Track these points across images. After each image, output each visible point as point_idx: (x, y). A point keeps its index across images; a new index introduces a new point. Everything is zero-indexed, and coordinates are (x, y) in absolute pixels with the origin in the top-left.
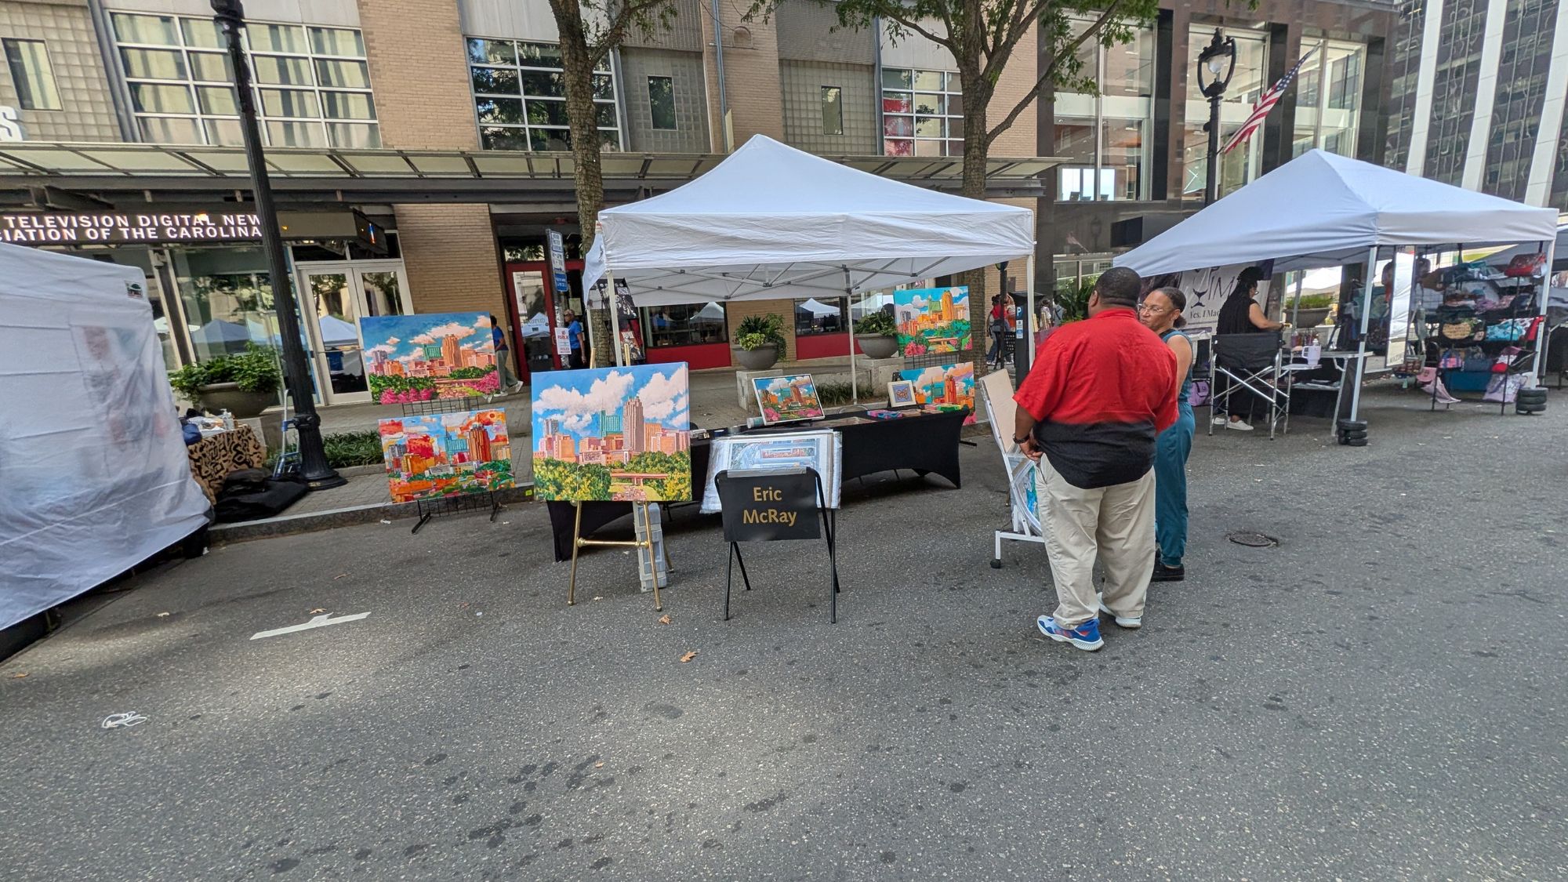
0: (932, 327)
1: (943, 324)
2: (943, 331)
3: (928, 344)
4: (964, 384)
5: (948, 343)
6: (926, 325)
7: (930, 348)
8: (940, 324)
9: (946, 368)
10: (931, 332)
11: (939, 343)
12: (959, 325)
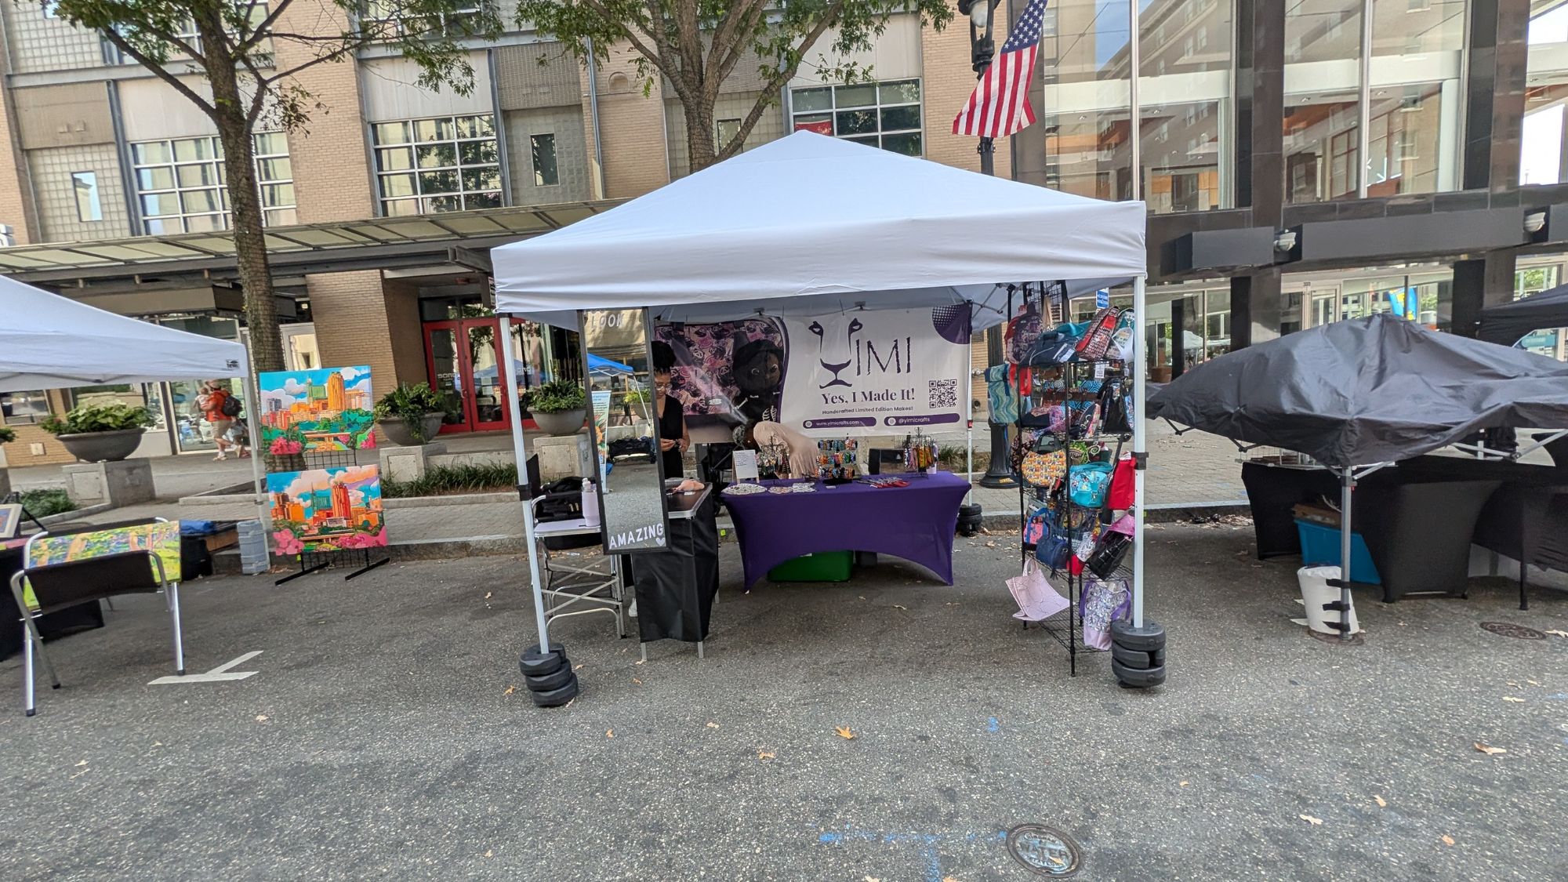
0: (312, 418)
1: (330, 414)
2: (328, 425)
3: (305, 440)
4: (362, 495)
5: (336, 439)
6: (303, 416)
7: (309, 445)
8: (323, 415)
9: (333, 472)
10: (310, 425)
11: (322, 439)
12: (353, 416)
